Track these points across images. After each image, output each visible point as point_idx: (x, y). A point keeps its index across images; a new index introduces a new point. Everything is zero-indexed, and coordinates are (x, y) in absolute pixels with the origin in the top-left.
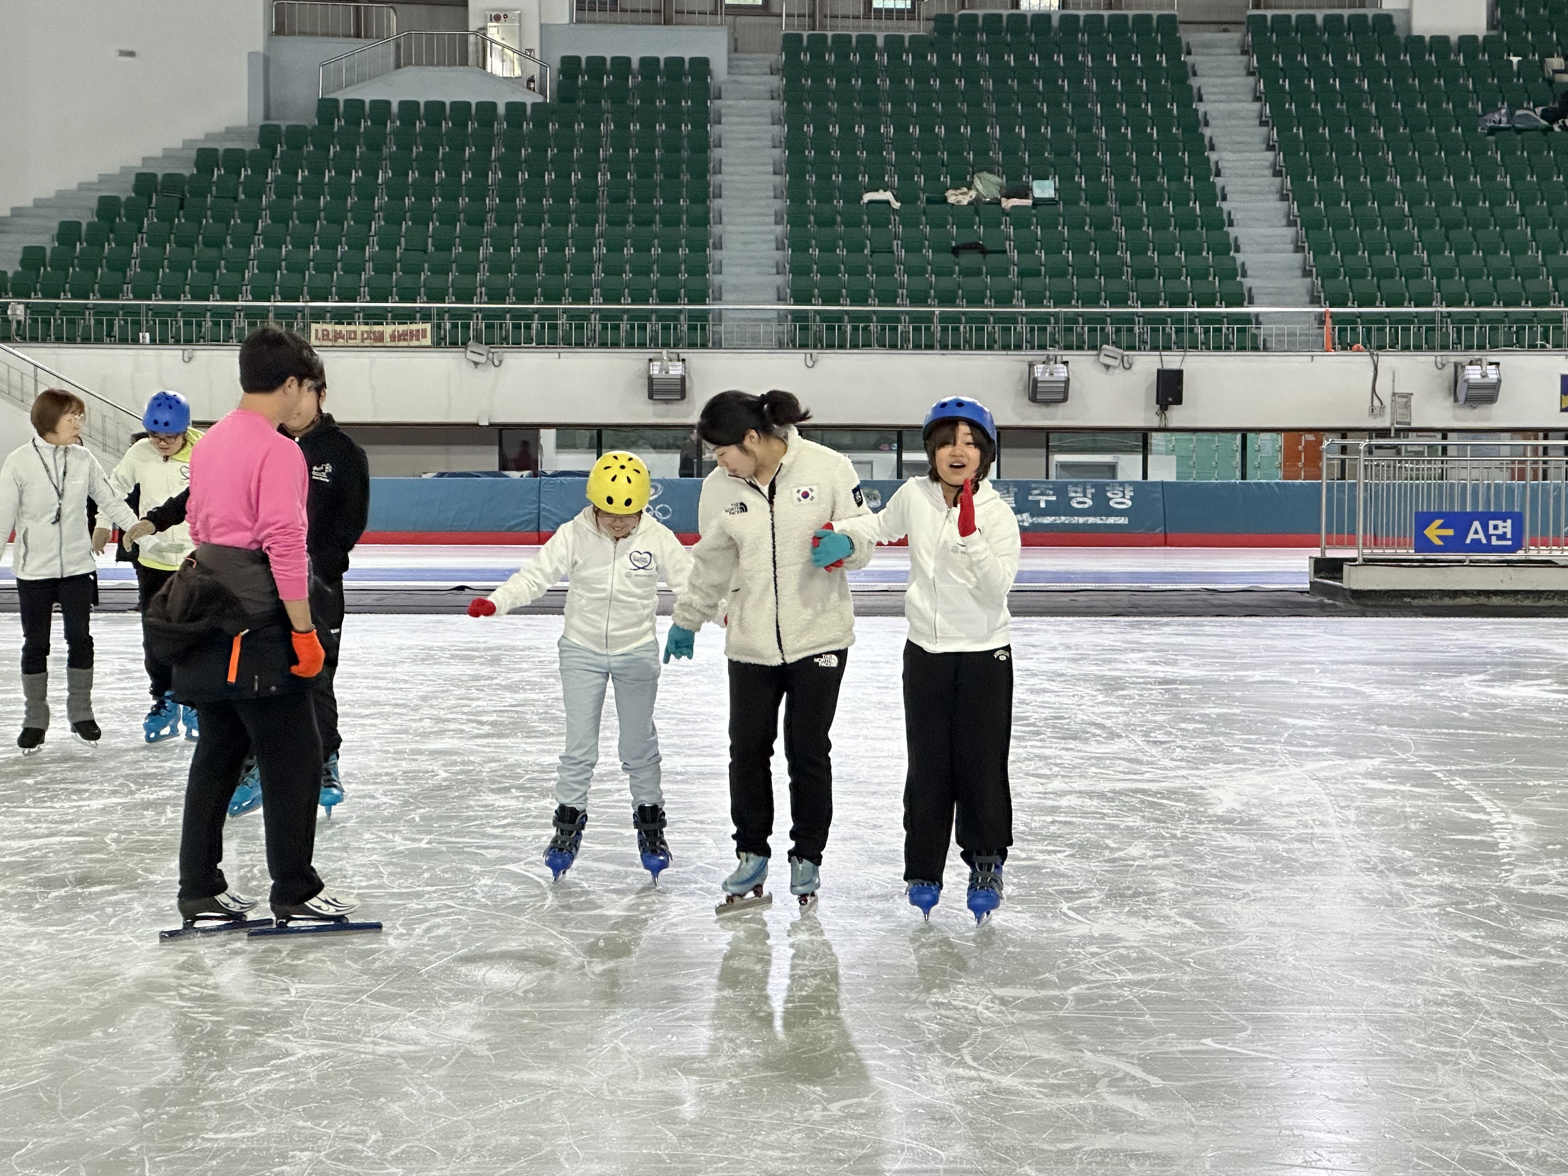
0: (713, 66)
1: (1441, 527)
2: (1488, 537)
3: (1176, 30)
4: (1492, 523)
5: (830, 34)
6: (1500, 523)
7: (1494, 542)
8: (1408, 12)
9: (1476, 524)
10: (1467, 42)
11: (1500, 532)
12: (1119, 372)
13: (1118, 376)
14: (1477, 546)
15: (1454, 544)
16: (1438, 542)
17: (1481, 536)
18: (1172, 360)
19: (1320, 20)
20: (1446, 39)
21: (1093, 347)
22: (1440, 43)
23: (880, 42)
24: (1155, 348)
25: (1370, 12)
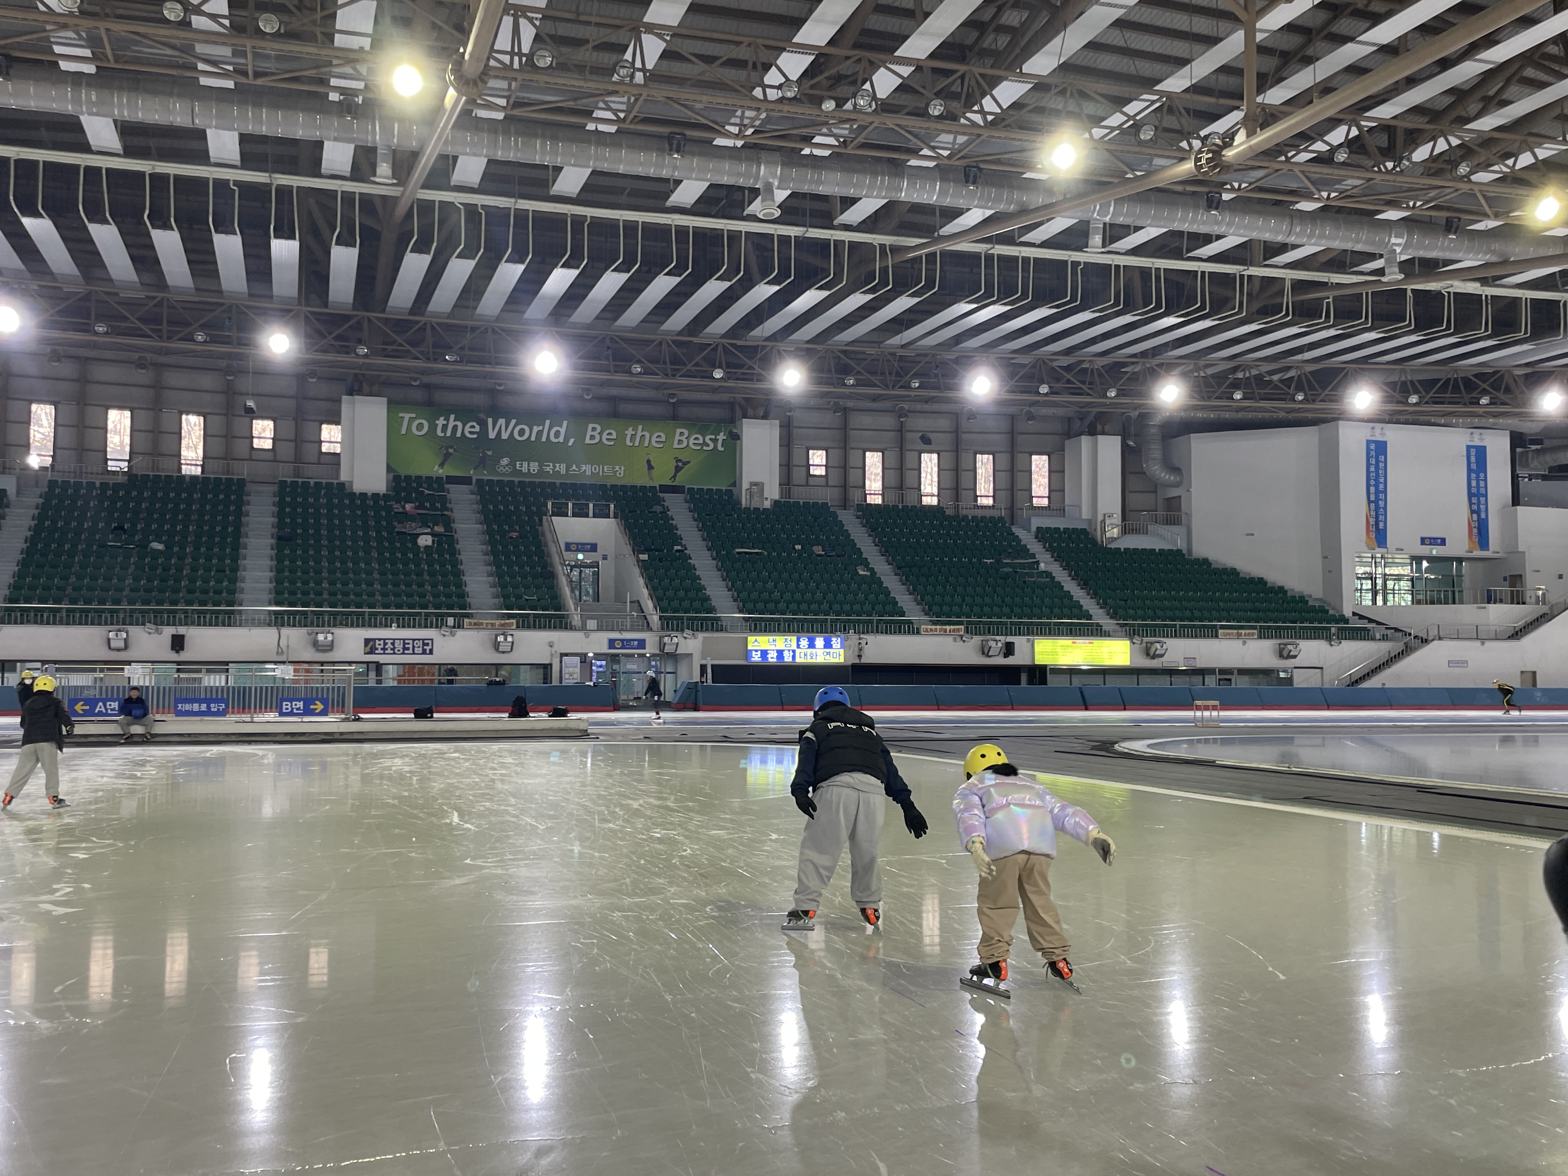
0: (9, 493)
1: (83, 705)
2: (106, 709)
3: (245, 485)
4: (108, 703)
5: (84, 481)
6: (112, 703)
7: (109, 712)
8: (351, 482)
9: (101, 704)
10: (375, 496)
11: (112, 707)
12: (156, 635)
13: (155, 636)
14: (100, 714)
15: (90, 713)
16: (81, 712)
17: (103, 709)
18: (182, 630)
19: (312, 484)
20: (366, 494)
21: (143, 624)
22: (363, 495)
23: (98, 485)
24: (174, 625)
25: (335, 482)
